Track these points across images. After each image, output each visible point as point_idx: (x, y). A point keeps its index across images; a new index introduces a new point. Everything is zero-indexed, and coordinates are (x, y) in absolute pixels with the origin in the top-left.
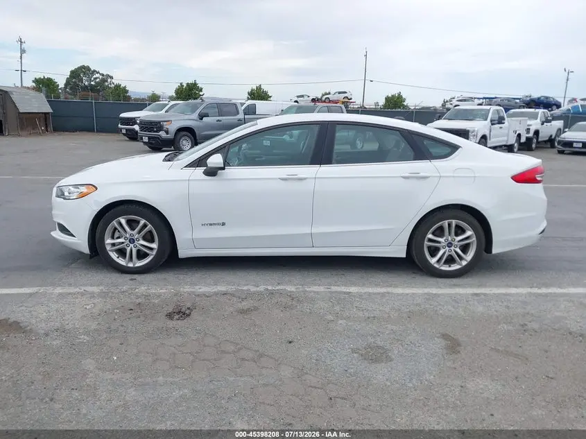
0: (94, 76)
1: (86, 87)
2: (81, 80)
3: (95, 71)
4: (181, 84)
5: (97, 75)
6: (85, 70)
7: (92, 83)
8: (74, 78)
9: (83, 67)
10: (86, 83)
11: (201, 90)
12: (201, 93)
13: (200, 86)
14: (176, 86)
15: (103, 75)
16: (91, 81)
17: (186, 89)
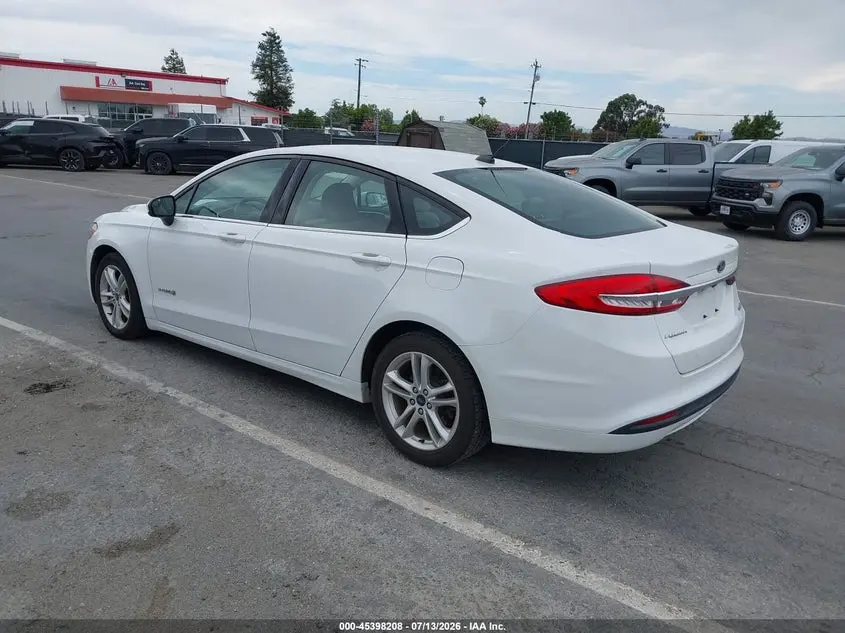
0: (639, 109)
1: (625, 123)
2: (620, 115)
3: (641, 101)
4: (745, 117)
5: (643, 107)
6: (628, 101)
7: (635, 118)
8: (612, 112)
9: (627, 97)
10: (627, 119)
11: (778, 127)
12: (777, 132)
13: (778, 119)
14: (737, 120)
15: (651, 107)
16: (633, 115)
17: (751, 126)
